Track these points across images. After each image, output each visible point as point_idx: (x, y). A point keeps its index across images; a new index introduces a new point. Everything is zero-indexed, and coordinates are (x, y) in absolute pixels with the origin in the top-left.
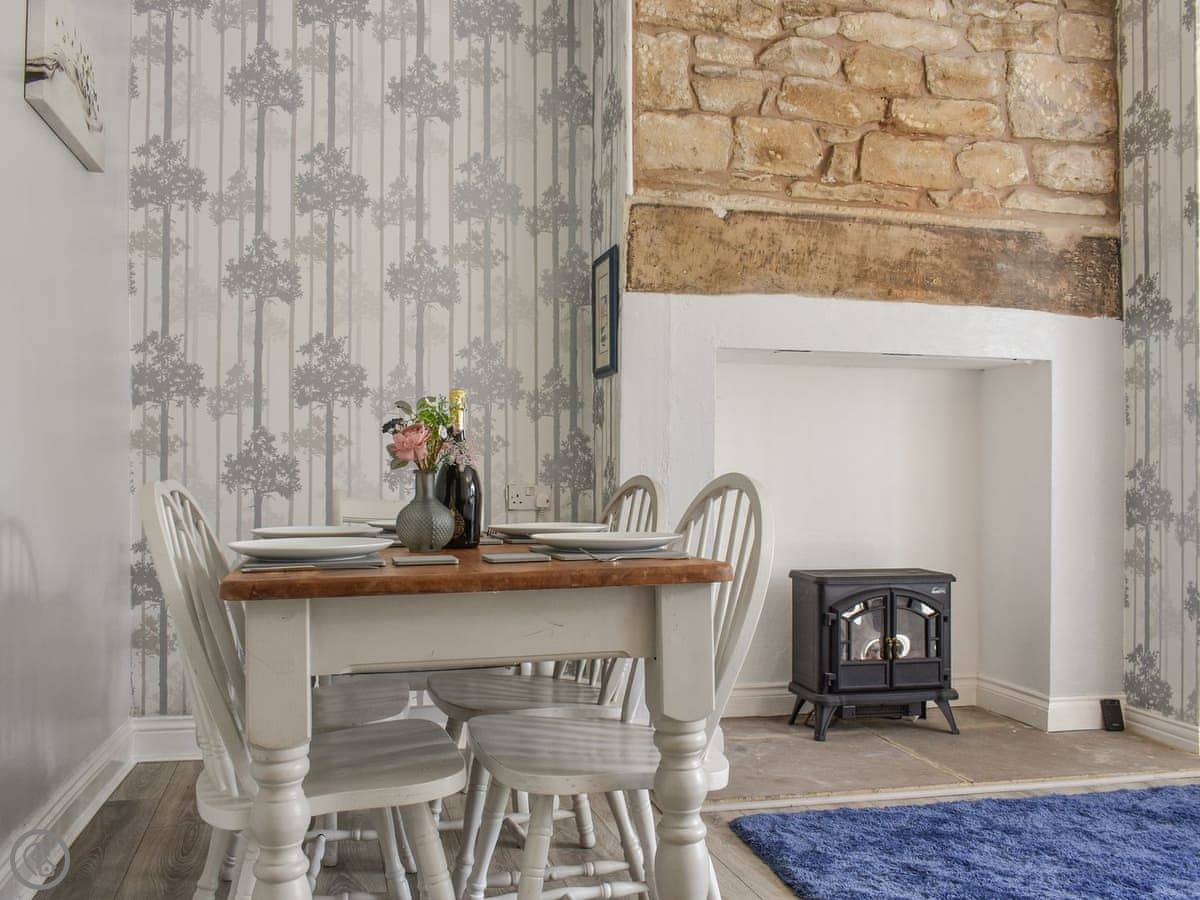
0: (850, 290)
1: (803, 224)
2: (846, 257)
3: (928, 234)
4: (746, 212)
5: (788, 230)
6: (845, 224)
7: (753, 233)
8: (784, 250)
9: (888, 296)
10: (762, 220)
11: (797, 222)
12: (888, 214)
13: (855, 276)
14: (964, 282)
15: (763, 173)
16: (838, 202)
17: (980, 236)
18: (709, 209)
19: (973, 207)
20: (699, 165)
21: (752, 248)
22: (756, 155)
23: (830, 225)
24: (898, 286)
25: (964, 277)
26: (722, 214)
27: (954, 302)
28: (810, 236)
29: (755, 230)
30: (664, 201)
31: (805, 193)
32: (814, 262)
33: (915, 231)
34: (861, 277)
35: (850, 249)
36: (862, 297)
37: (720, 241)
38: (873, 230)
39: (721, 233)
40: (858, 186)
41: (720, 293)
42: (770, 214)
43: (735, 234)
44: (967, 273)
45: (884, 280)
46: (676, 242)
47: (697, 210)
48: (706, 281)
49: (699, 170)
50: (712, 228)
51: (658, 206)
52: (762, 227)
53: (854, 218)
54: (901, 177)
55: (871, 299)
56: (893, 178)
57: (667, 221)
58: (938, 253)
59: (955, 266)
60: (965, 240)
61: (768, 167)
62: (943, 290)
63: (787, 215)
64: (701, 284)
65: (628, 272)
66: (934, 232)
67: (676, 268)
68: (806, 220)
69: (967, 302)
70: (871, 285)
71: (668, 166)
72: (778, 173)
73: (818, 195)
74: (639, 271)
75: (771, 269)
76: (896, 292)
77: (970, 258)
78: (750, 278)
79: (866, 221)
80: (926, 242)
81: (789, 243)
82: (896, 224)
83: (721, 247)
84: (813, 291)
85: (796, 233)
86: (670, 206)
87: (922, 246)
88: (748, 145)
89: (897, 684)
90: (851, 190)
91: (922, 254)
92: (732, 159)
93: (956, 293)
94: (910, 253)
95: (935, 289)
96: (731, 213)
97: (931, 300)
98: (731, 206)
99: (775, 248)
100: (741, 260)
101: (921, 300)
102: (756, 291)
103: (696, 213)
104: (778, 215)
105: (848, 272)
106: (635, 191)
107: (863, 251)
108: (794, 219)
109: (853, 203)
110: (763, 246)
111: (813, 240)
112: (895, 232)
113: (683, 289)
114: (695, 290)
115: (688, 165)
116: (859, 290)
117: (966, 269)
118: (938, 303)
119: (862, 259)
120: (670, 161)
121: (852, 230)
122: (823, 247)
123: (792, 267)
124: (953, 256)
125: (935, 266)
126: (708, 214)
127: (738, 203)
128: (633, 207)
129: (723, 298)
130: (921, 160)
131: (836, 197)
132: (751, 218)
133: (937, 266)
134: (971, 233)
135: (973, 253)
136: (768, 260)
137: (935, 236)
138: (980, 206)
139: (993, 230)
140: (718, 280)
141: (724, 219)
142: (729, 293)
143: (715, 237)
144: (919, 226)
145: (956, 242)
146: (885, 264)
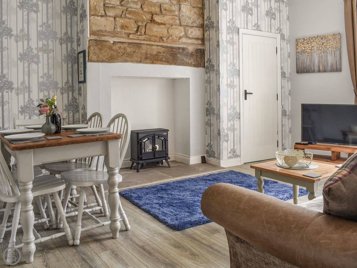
0: (144, 62)
1: (132, 45)
2: (142, 53)
3: (162, 48)
4: (119, 42)
5: (128, 47)
6: (142, 45)
7: (120, 47)
8: (127, 52)
9: (153, 63)
10: (122, 44)
11: (131, 45)
12: (153, 43)
13: (145, 58)
14: (170, 59)
15: (122, 32)
16: (140, 40)
17: (173, 49)
18: (109, 41)
19: (172, 41)
20: (106, 30)
21: (120, 51)
22: (120, 28)
23: (139, 45)
24: (155, 61)
25: (170, 58)
26: (112, 42)
27: (168, 64)
28: (134, 48)
29: (120, 46)
30: (98, 39)
31: (132, 37)
32: (135, 55)
33: (159, 47)
34: (146, 58)
35: (143, 52)
36: (146, 63)
37: (112, 49)
38: (149, 47)
39: (112, 47)
40: (145, 36)
41: (112, 62)
42: (124, 43)
43: (115, 47)
44: (171, 57)
45: (152, 59)
46: (101, 50)
47: (106, 41)
48: (108, 59)
49: (106, 31)
50: (109, 46)
51: (96, 40)
52: (122, 46)
53: (144, 44)
54: (155, 34)
55: (148, 64)
56: (154, 34)
57: (98, 44)
58: (164, 53)
59: (168, 56)
60: (170, 49)
61: (123, 31)
62: (165, 62)
63: (128, 43)
64: (107, 60)
65: (88, 57)
66: (163, 47)
67: (101, 56)
68: (133, 44)
69: (171, 64)
70: (149, 60)
71: (98, 30)
72: (126, 32)
73: (136, 38)
74: (91, 57)
75: (124, 56)
76: (154, 62)
77: (171, 54)
78: (119, 58)
79: (147, 44)
80: (162, 50)
81: (129, 50)
82: (154, 45)
83: (112, 51)
84: (135, 62)
85: (130, 47)
86: (99, 40)
87: (160, 51)
88: (119, 25)
89: (156, 157)
90: (143, 37)
91: (160, 53)
92: (114, 28)
93: (168, 62)
94: (158, 52)
95: (163, 61)
96: (114, 42)
97: (162, 64)
98: (114, 40)
99: (125, 51)
100: (117, 54)
101: (160, 64)
102: (121, 62)
103: (106, 42)
104: (126, 43)
105: (143, 57)
106: (90, 36)
107: (146, 52)
108: (130, 44)
109: (144, 40)
110: (122, 51)
111: (134, 49)
112: (154, 47)
113: (103, 61)
114: (105, 62)
115: (103, 30)
116: (146, 62)
117: (170, 56)
118: (164, 64)
119: (146, 54)
120: (99, 29)
121: (144, 47)
122: (137, 51)
123: (130, 56)
124: (167, 53)
125: (163, 56)
126: (108, 42)
127: (116, 40)
128: (89, 40)
129: (113, 64)
130: (160, 30)
131: (140, 38)
132: (120, 43)
133: (164, 56)
134: (172, 48)
135: (172, 52)
136: (124, 54)
137: (163, 48)
138: (174, 41)
139: (176, 47)
140: (111, 59)
141: (113, 44)
142: (114, 62)
143: (110, 48)
144: (160, 46)
145: (168, 50)
146: (152, 55)
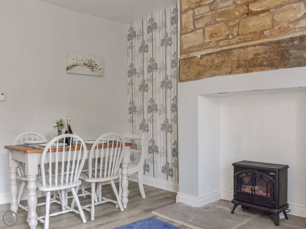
0: (235, 72)
1: (221, 54)
2: (233, 61)
3: (261, 47)
5: (216, 57)
6: (233, 51)
7: (207, 61)
8: (215, 63)
9: (247, 71)
10: (209, 56)
12: (248, 44)
13: (236, 67)
15: (212, 41)
16: (233, 44)
17: (282, 43)
18: (196, 56)
19: (280, 32)
21: (207, 65)
22: (209, 37)
23: (228, 52)
24: (250, 67)
25: (276, 59)
26: (199, 57)
27: (272, 69)
29: (208, 59)
30: (186, 57)
32: (224, 65)
33: (257, 47)
34: (238, 67)
35: (235, 58)
37: (199, 64)
38: (242, 50)
39: (199, 62)
40: (238, 37)
43: (203, 62)
45: (246, 66)
46: (189, 68)
47: (193, 57)
48: (196, 77)
49: (195, 46)
50: (197, 62)
57: (187, 62)
58: (265, 53)
59: (272, 56)
60: (276, 45)
61: (213, 39)
63: (216, 52)
64: (194, 78)
66: (264, 45)
67: (189, 74)
70: (242, 69)
71: (188, 47)
74: (181, 77)
75: (212, 70)
78: (206, 74)
80: (261, 50)
81: (217, 61)
82: (250, 46)
83: (199, 67)
84: (223, 74)
85: (218, 57)
87: (260, 52)
88: (207, 34)
90: (236, 39)
91: (259, 54)
93: (272, 65)
94: (255, 55)
96: (202, 56)
97: (263, 70)
98: (202, 54)
99: (213, 64)
100: (204, 69)
101: (259, 71)
102: (208, 77)
105: (234, 66)
106: (180, 57)
107: (239, 58)
108: (218, 53)
110: (209, 63)
111: (223, 58)
113: (190, 80)
115: (193, 46)
116: (237, 72)
119: (239, 61)
122: (226, 60)
123: (218, 68)
124: (271, 52)
125: (264, 57)
126: (196, 58)
128: (180, 60)
130: (259, 22)
132: (207, 56)
134: (278, 42)
135: (279, 49)
136: (211, 67)
137: (264, 47)
138: (284, 31)
139: (287, 39)
140: (199, 76)
142: (201, 79)
145: (272, 47)
146: (246, 61)
